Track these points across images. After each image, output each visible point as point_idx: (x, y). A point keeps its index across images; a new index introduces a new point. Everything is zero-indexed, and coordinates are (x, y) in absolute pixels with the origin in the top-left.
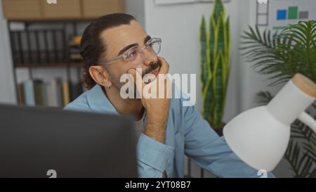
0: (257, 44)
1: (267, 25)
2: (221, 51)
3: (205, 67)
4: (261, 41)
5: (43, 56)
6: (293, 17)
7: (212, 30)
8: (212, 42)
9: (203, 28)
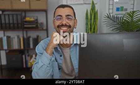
0: (110, 20)
1: (112, 13)
2: (95, 23)
3: (88, 30)
4: (111, 19)
5: (12, 25)
6: (122, 10)
7: (91, 15)
8: (91, 19)
9: (87, 14)
